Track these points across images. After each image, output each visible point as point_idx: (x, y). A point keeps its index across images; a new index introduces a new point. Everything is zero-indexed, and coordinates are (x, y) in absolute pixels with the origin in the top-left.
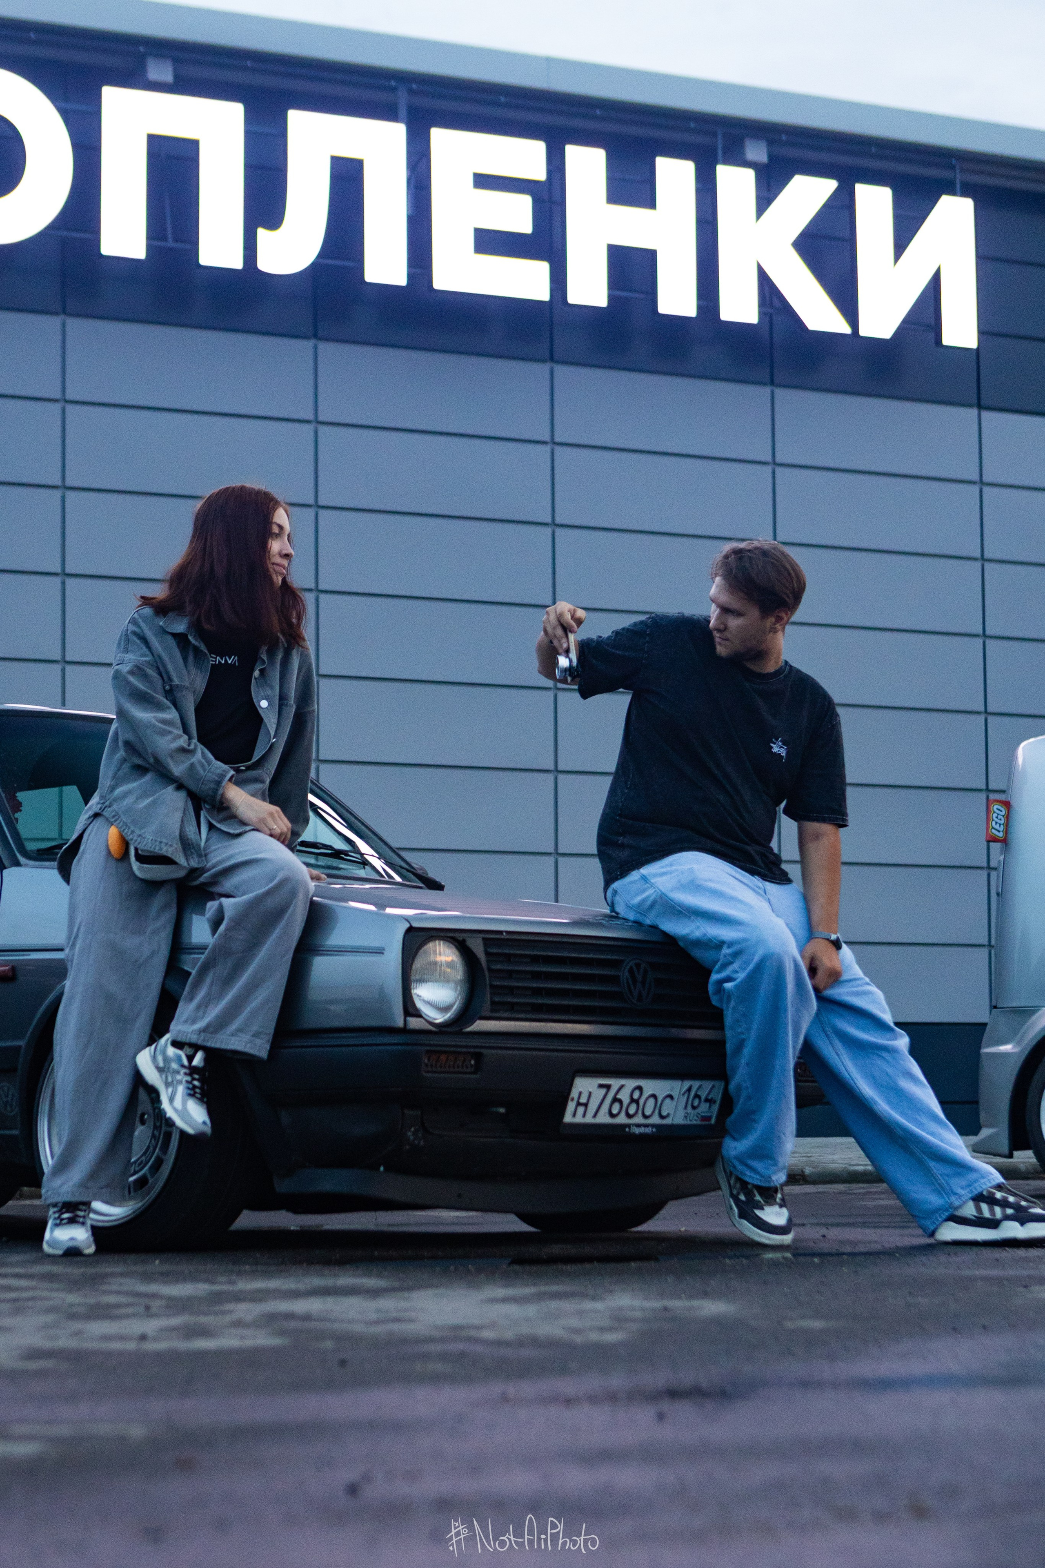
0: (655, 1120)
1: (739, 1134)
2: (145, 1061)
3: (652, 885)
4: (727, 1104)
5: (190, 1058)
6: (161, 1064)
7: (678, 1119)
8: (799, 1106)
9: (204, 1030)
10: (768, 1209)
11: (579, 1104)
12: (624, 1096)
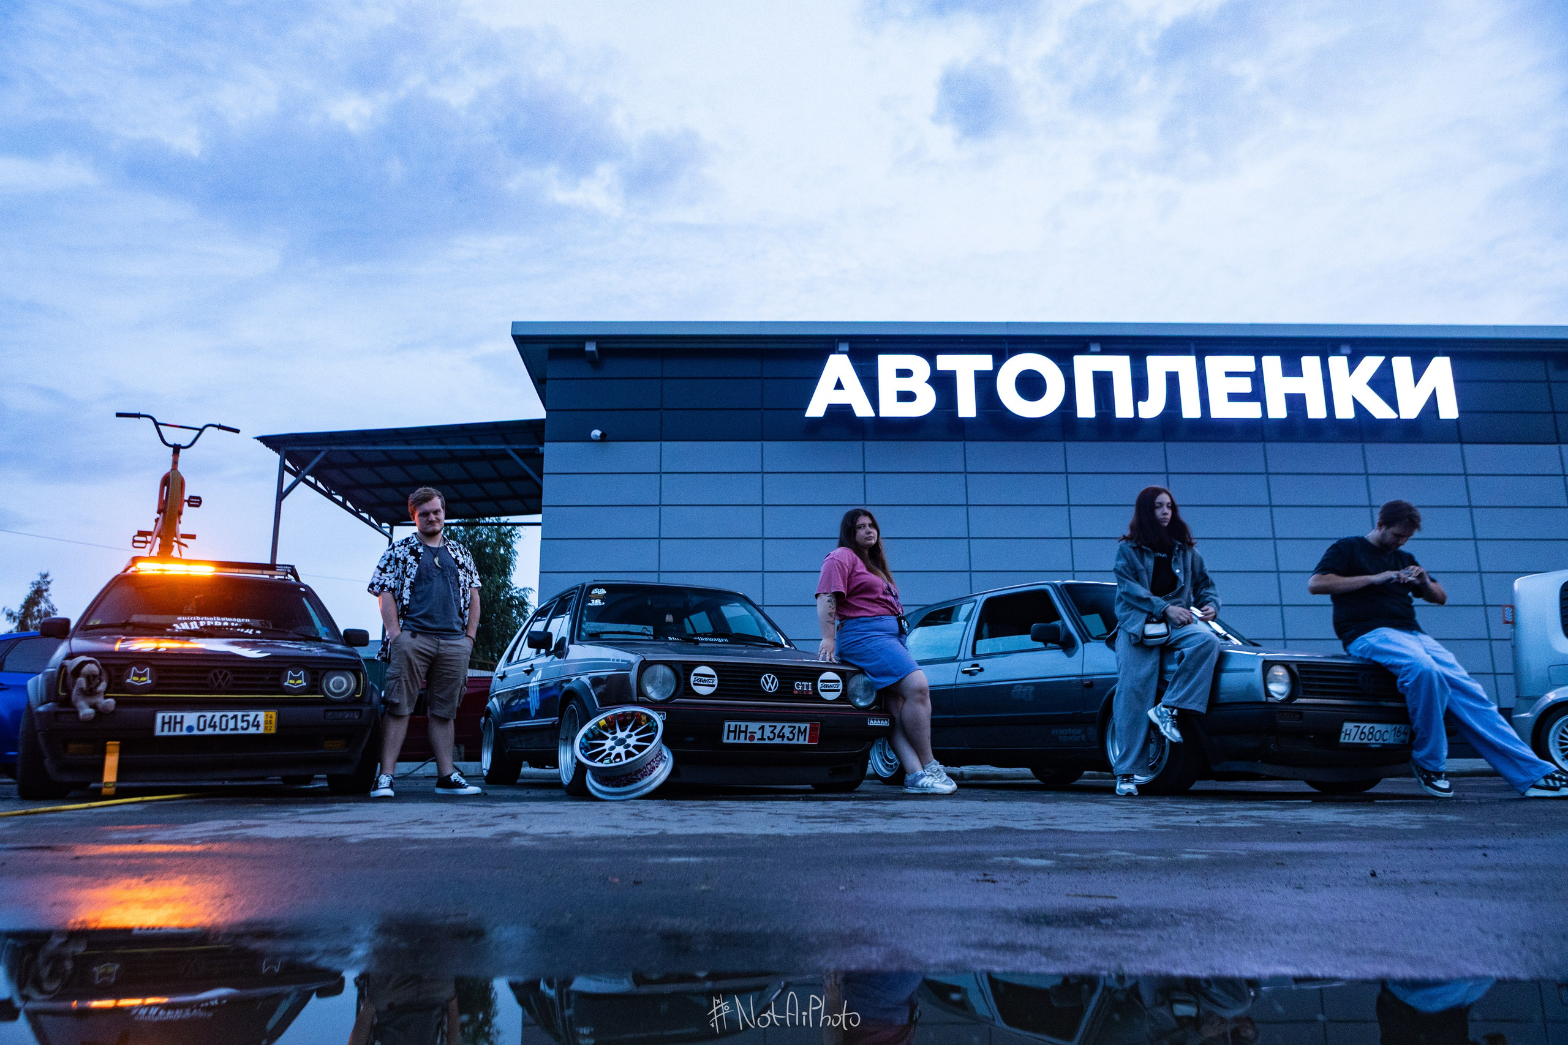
0: (1381, 741)
1: (1420, 747)
2: (1151, 713)
3: (1367, 642)
4: (1413, 735)
5: (1172, 712)
6: (1159, 714)
7: (1391, 742)
8: (1448, 735)
9: (1176, 701)
10: (1439, 781)
11: (1346, 734)
12: (1366, 730)
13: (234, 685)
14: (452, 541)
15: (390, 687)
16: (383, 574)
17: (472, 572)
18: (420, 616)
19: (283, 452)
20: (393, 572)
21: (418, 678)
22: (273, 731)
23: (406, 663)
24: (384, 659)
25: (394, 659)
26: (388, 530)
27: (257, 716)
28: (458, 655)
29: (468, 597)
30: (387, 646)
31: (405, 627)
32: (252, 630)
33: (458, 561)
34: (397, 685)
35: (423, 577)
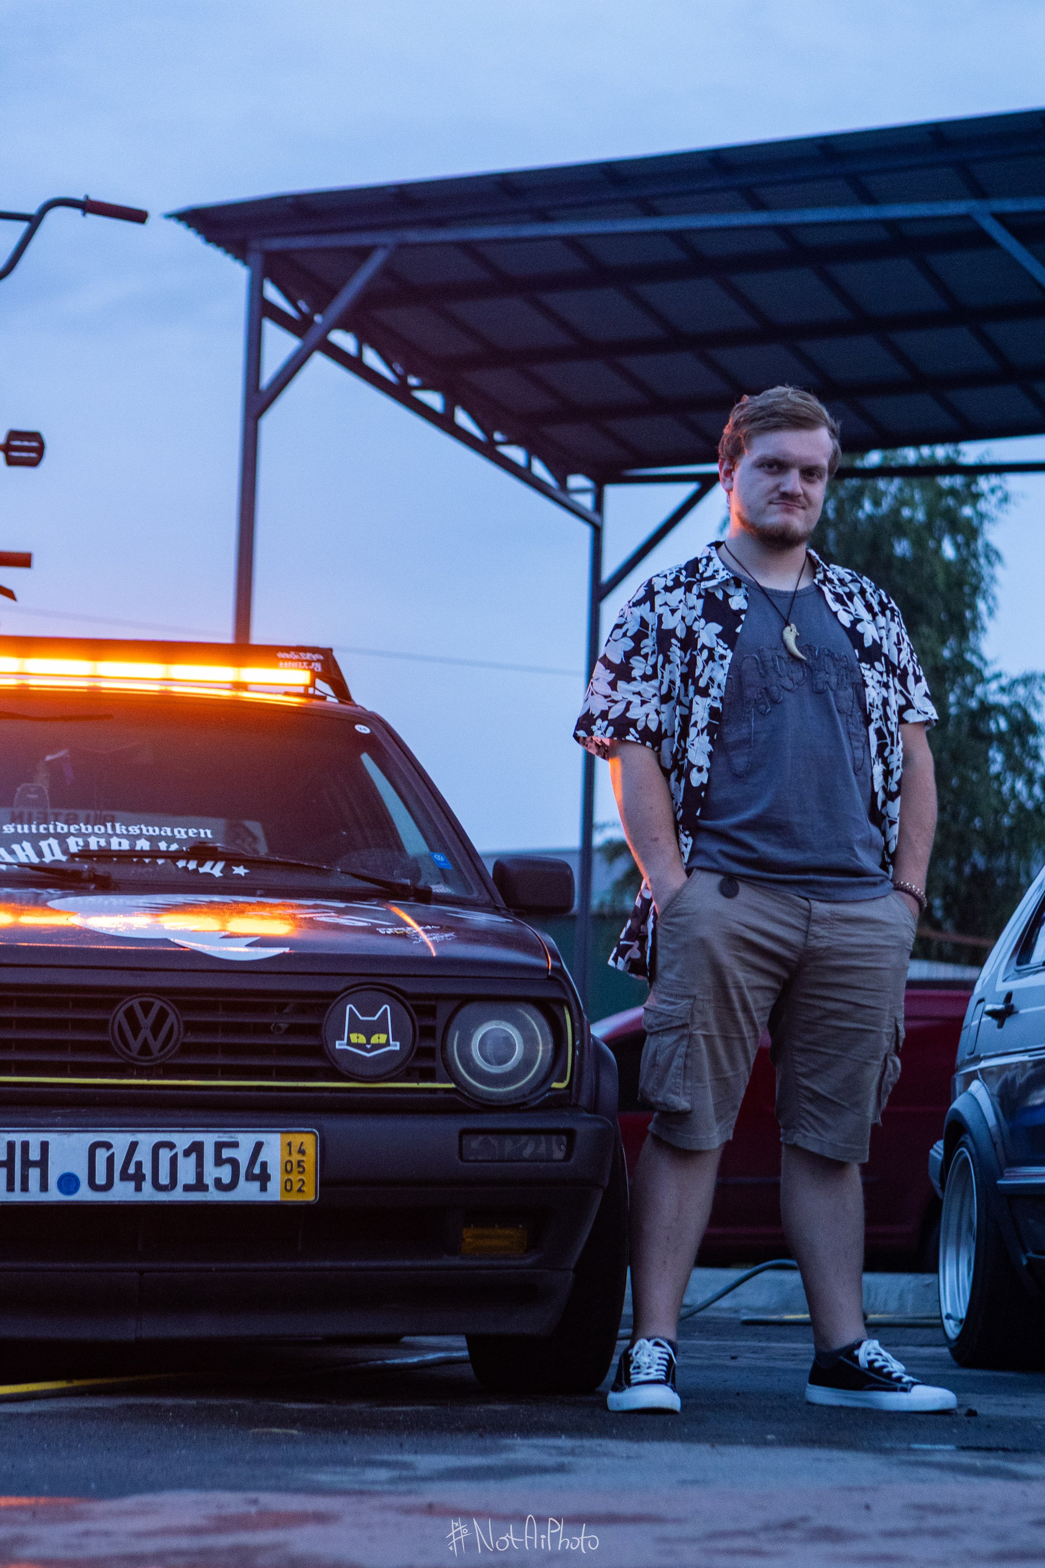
13: (186, 1049)
14: (839, 569)
15: (661, 1059)
16: (621, 684)
17: (905, 671)
18: (745, 826)
19: (256, 258)
20: (654, 676)
21: (746, 1028)
22: (310, 1195)
23: (708, 979)
24: (635, 966)
25: (669, 966)
26: (586, 501)
27: (259, 1146)
28: (872, 950)
29: (896, 760)
30: (644, 921)
31: (699, 861)
32: (220, 865)
33: (862, 635)
34: (682, 1050)
35: (750, 693)
